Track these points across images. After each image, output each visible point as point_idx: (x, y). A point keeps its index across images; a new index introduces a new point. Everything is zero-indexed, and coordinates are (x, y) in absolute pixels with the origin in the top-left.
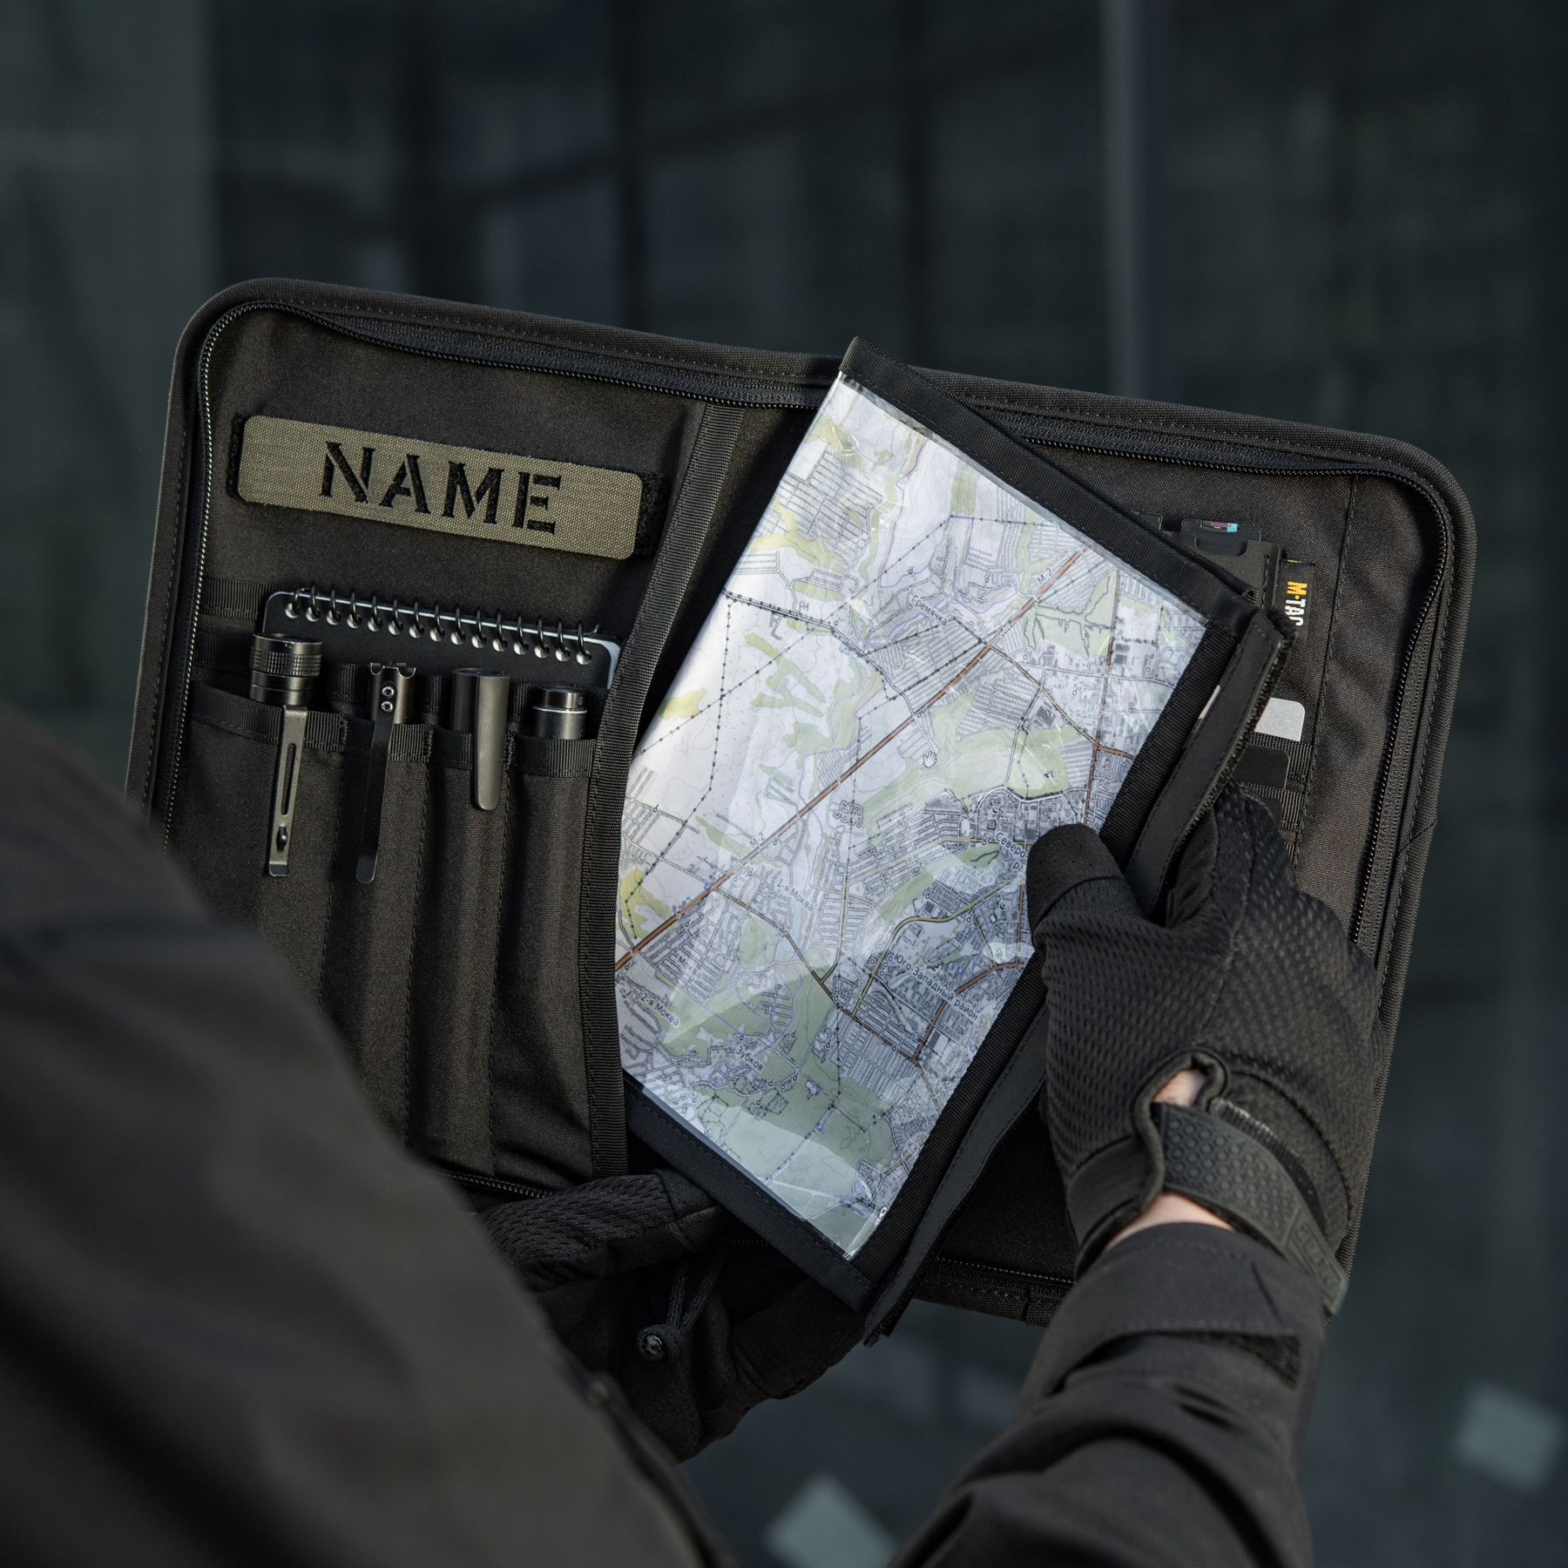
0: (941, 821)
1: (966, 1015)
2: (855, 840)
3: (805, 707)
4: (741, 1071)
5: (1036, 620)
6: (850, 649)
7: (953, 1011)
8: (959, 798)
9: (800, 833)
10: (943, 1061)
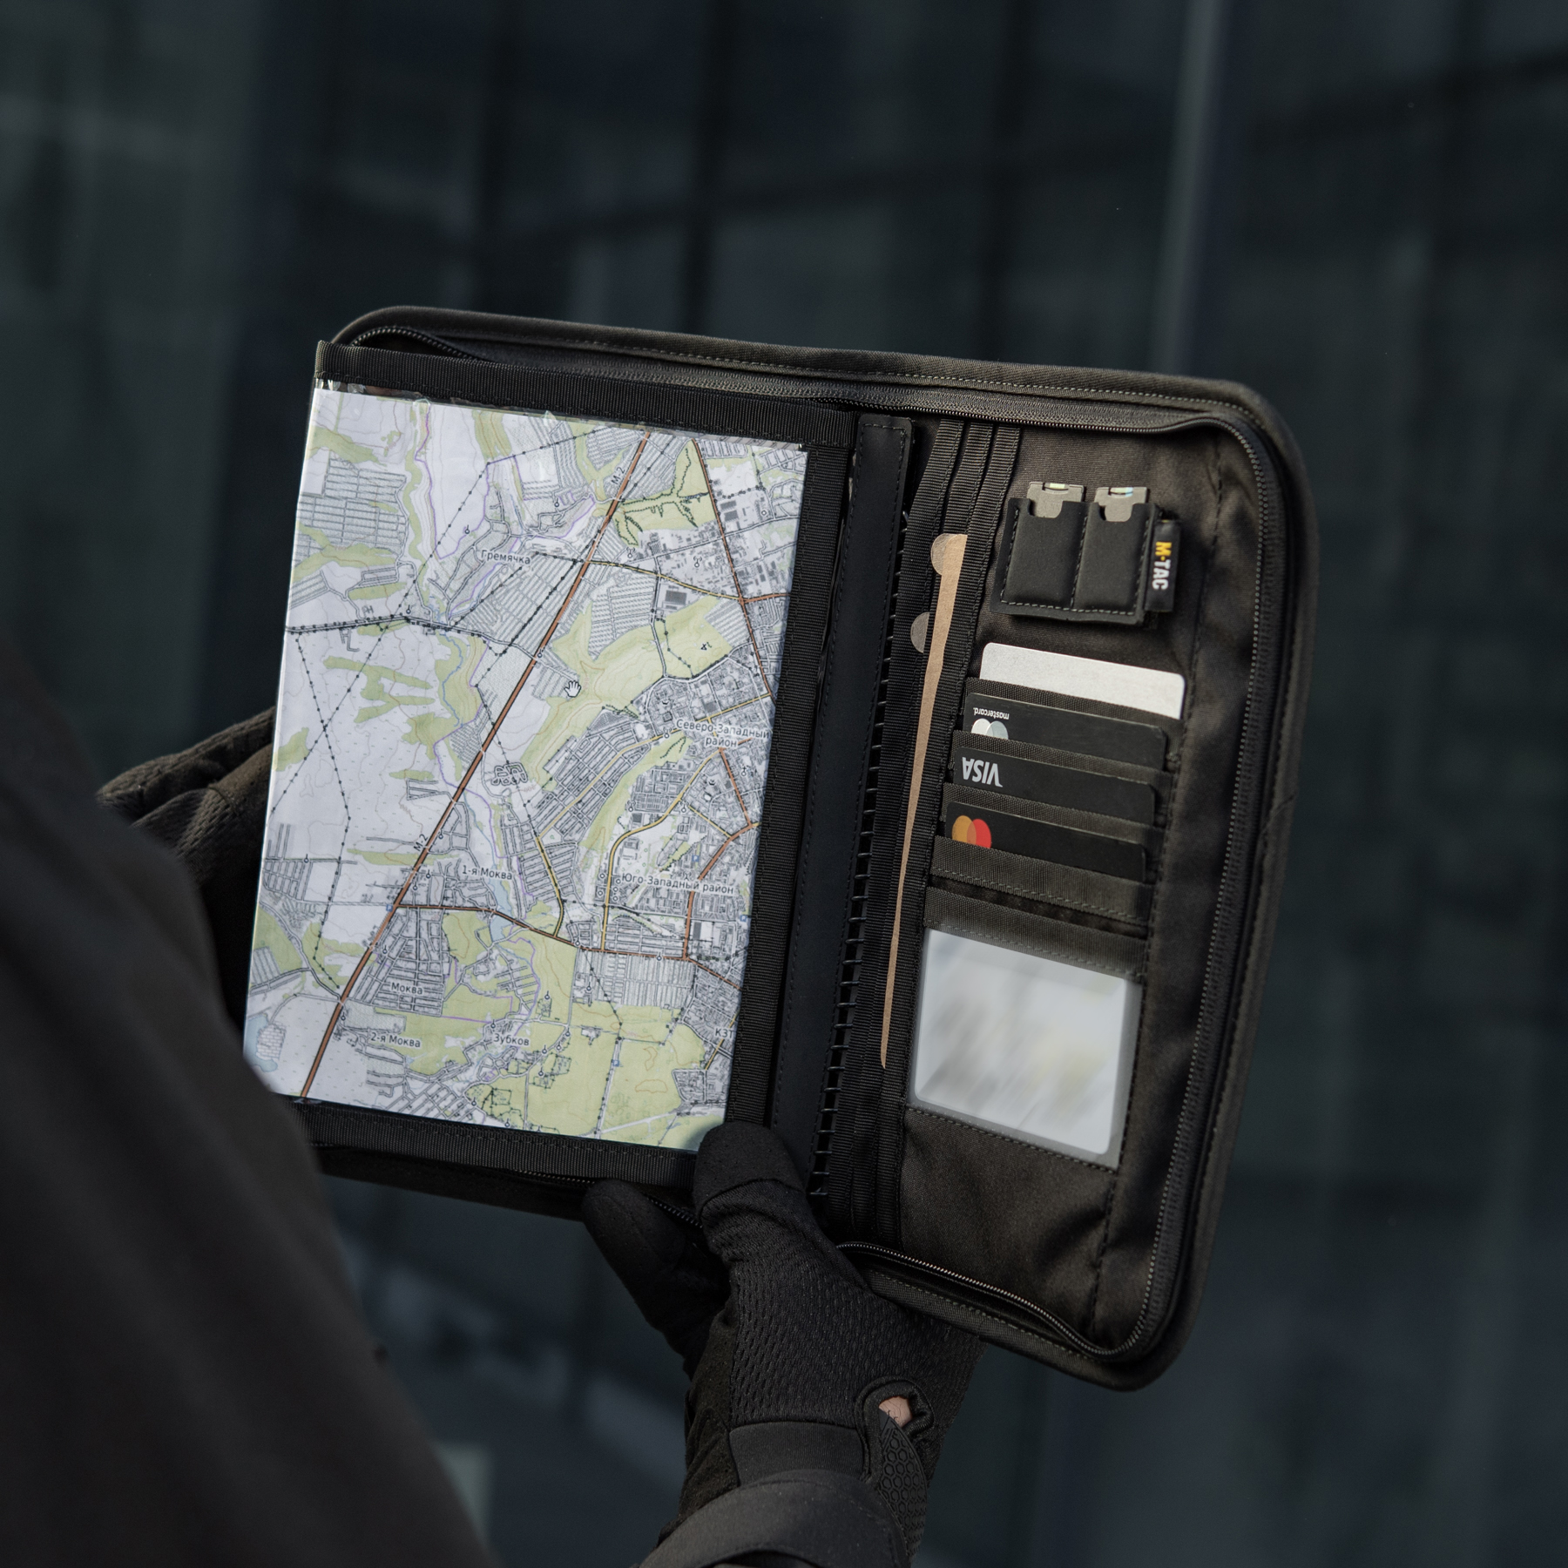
0: (612, 738)
1: (720, 893)
2: (526, 796)
3: (413, 701)
4: (508, 1055)
5: (627, 518)
6: (434, 629)
7: (706, 897)
8: (622, 708)
9: (463, 815)
10: (717, 943)
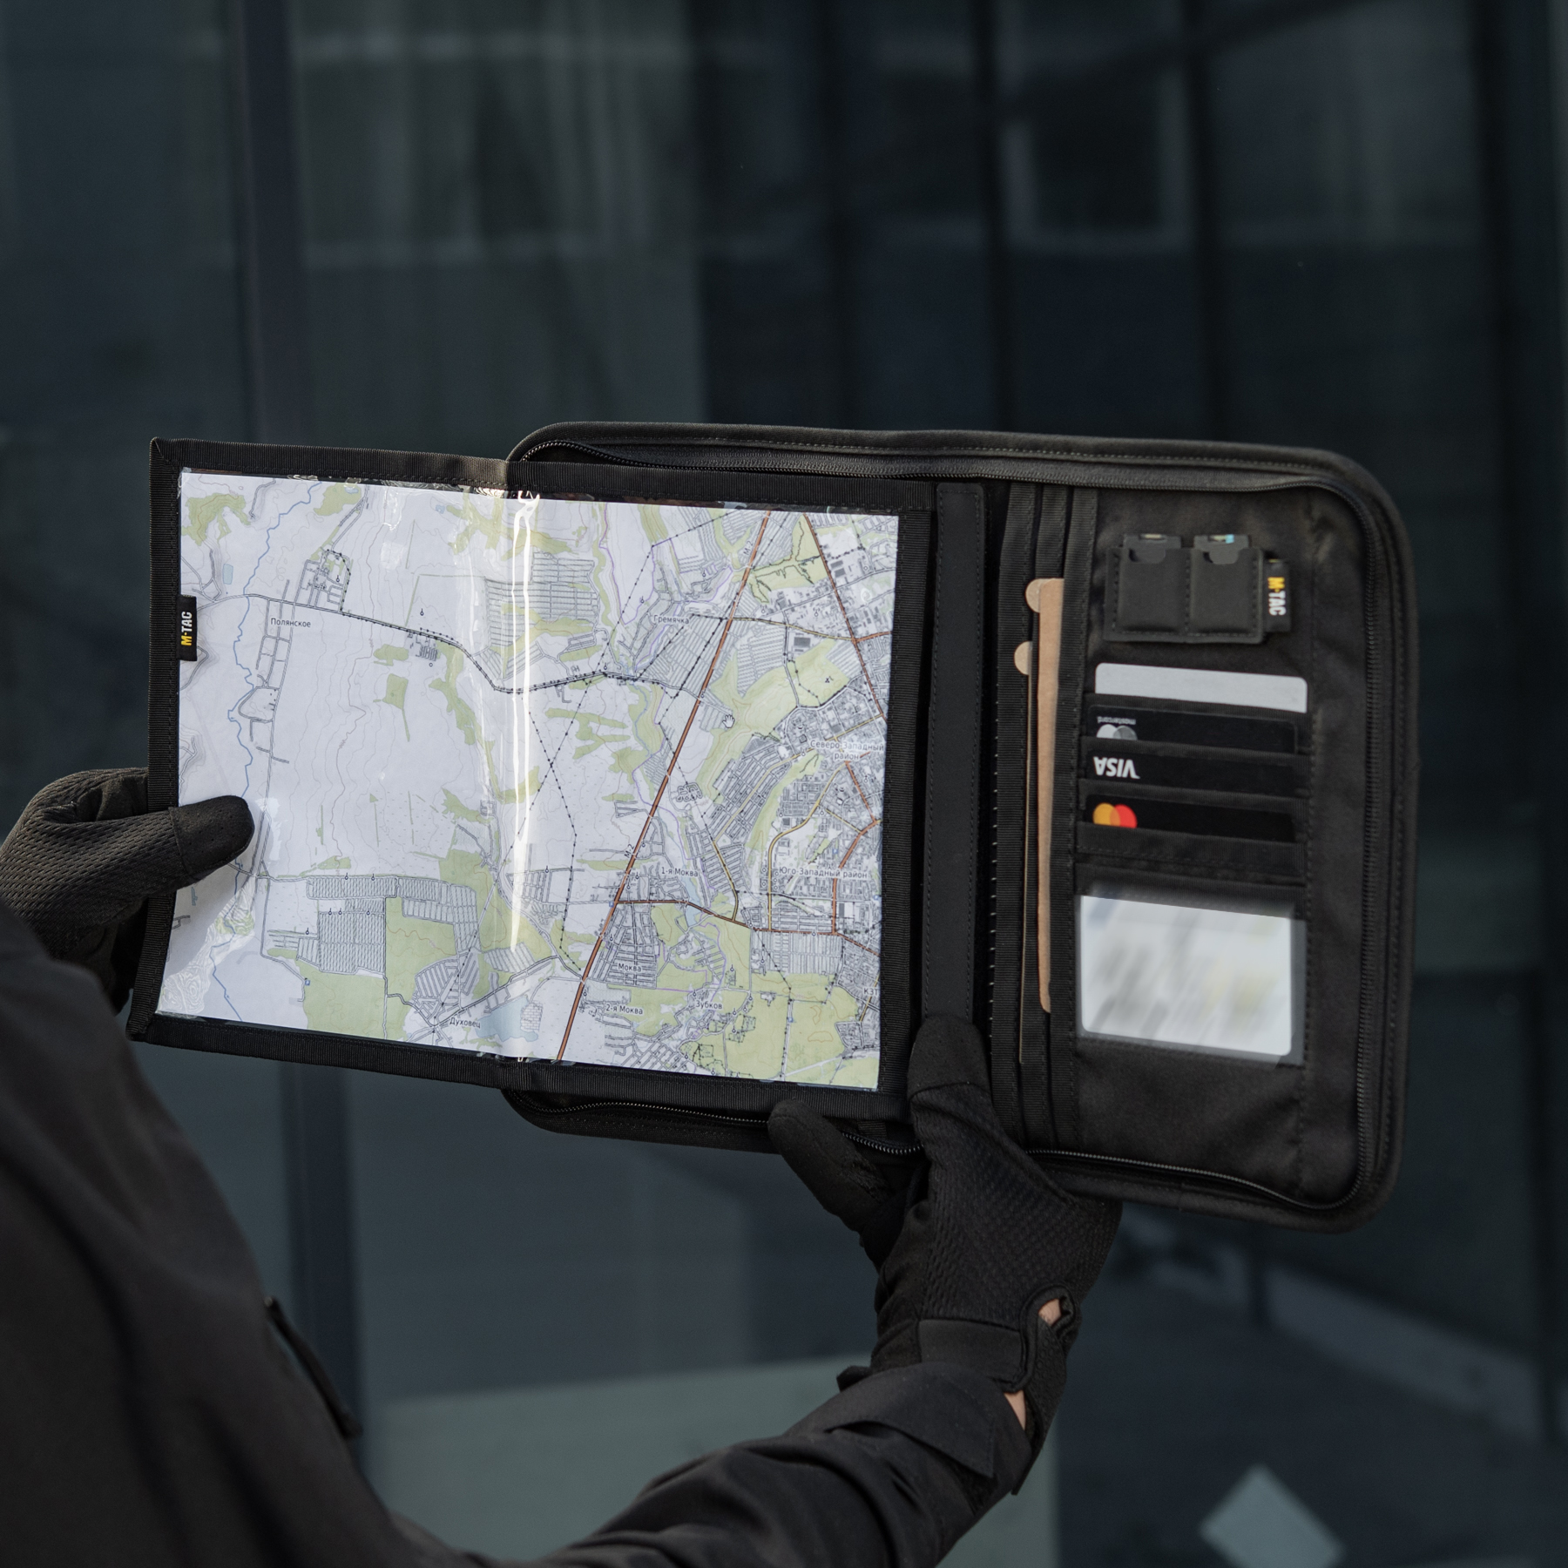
0: (761, 759)
1: (857, 878)
2: (703, 809)
3: (614, 738)
4: (707, 1018)
5: (758, 581)
6: (625, 680)
7: (846, 882)
8: (767, 734)
9: (658, 827)
10: (857, 920)
